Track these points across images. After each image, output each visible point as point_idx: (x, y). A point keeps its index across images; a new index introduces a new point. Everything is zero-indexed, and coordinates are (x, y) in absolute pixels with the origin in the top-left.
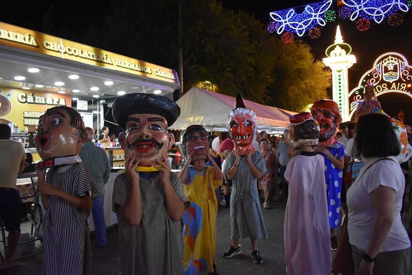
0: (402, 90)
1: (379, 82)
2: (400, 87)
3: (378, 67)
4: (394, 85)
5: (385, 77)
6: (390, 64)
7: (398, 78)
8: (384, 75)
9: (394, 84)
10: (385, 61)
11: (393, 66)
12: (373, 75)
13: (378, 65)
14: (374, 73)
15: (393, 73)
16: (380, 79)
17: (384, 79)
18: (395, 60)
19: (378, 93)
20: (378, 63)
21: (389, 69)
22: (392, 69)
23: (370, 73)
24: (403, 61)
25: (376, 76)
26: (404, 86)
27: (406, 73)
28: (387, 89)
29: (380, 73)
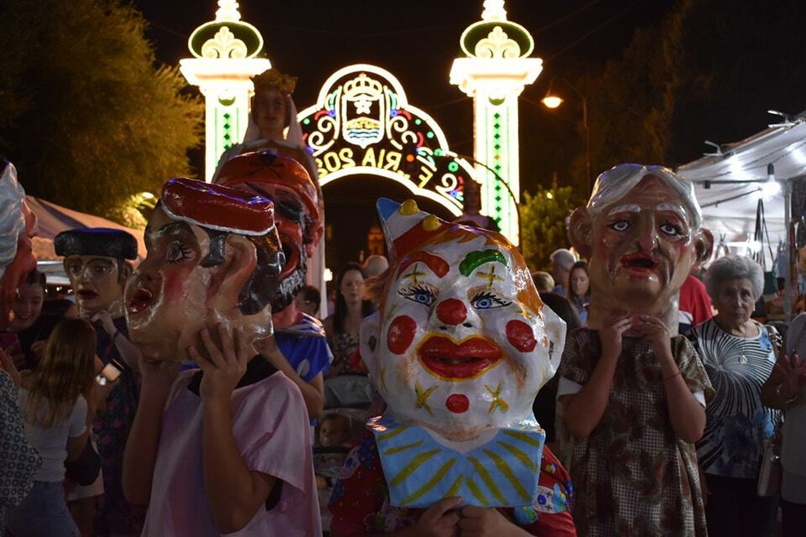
0: (391, 169)
1: (332, 143)
2: (385, 162)
3: (332, 102)
4: (370, 155)
5: (348, 129)
6: (363, 98)
7: (380, 138)
8: (346, 124)
9: (371, 152)
10: (350, 87)
11: (370, 104)
12: (317, 121)
13: (332, 96)
14: (320, 117)
15: (369, 123)
16: (336, 136)
17: (347, 137)
18: (376, 87)
19: (329, 172)
20: (331, 91)
21: (359, 112)
22: (368, 112)
23: (311, 117)
24: (394, 91)
25: (325, 124)
26: (394, 158)
27: (401, 124)
28: (352, 163)
29: (335, 118)
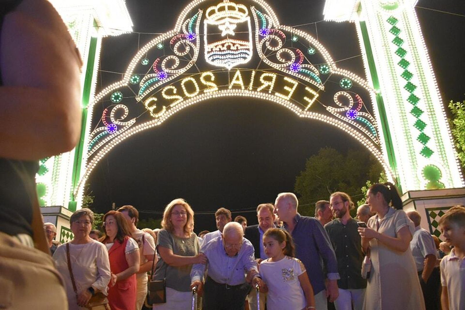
0: (265, 91)
1: (188, 67)
2: (257, 84)
3: (190, 25)
4: (238, 79)
5: (209, 52)
6: (227, 20)
7: (249, 58)
8: (207, 47)
9: (238, 73)
10: (212, 12)
11: (235, 26)
12: (173, 46)
13: (191, 21)
14: (175, 42)
15: (234, 44)
16: (195, 58)
17: (209, 61)
18: (241, 10)
19: (186, 98)
20: (189, 16)
21: (223, 35)
22: (233, 34)
23: (166, 43)
24: (263, 11)
25: (182, 48)
26: (268, 79)
27: (274, 43)
28: (215, 87)
29: (194, 42)
